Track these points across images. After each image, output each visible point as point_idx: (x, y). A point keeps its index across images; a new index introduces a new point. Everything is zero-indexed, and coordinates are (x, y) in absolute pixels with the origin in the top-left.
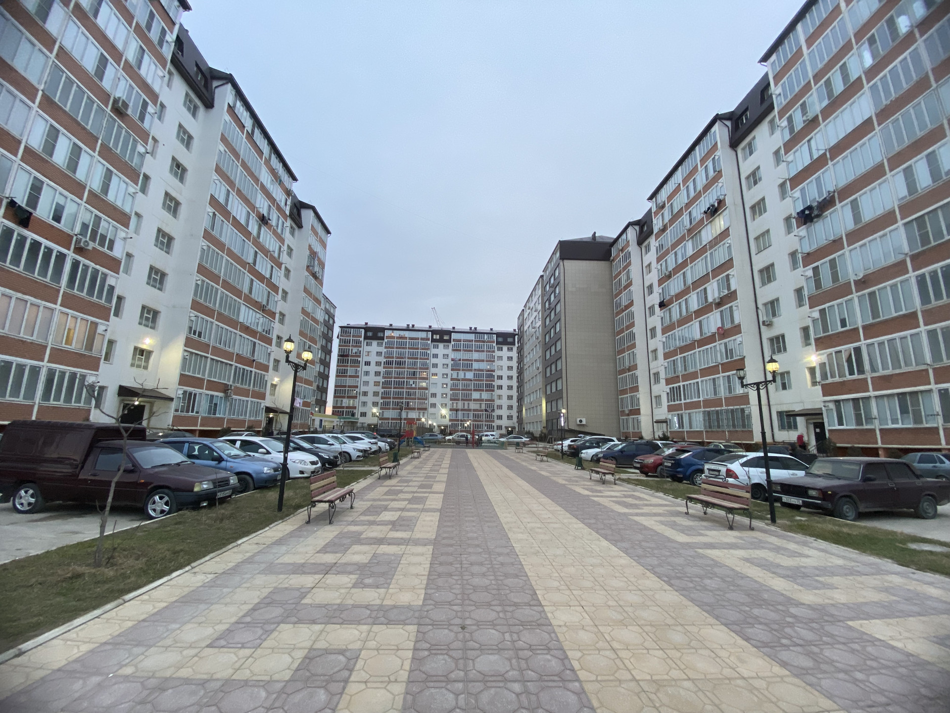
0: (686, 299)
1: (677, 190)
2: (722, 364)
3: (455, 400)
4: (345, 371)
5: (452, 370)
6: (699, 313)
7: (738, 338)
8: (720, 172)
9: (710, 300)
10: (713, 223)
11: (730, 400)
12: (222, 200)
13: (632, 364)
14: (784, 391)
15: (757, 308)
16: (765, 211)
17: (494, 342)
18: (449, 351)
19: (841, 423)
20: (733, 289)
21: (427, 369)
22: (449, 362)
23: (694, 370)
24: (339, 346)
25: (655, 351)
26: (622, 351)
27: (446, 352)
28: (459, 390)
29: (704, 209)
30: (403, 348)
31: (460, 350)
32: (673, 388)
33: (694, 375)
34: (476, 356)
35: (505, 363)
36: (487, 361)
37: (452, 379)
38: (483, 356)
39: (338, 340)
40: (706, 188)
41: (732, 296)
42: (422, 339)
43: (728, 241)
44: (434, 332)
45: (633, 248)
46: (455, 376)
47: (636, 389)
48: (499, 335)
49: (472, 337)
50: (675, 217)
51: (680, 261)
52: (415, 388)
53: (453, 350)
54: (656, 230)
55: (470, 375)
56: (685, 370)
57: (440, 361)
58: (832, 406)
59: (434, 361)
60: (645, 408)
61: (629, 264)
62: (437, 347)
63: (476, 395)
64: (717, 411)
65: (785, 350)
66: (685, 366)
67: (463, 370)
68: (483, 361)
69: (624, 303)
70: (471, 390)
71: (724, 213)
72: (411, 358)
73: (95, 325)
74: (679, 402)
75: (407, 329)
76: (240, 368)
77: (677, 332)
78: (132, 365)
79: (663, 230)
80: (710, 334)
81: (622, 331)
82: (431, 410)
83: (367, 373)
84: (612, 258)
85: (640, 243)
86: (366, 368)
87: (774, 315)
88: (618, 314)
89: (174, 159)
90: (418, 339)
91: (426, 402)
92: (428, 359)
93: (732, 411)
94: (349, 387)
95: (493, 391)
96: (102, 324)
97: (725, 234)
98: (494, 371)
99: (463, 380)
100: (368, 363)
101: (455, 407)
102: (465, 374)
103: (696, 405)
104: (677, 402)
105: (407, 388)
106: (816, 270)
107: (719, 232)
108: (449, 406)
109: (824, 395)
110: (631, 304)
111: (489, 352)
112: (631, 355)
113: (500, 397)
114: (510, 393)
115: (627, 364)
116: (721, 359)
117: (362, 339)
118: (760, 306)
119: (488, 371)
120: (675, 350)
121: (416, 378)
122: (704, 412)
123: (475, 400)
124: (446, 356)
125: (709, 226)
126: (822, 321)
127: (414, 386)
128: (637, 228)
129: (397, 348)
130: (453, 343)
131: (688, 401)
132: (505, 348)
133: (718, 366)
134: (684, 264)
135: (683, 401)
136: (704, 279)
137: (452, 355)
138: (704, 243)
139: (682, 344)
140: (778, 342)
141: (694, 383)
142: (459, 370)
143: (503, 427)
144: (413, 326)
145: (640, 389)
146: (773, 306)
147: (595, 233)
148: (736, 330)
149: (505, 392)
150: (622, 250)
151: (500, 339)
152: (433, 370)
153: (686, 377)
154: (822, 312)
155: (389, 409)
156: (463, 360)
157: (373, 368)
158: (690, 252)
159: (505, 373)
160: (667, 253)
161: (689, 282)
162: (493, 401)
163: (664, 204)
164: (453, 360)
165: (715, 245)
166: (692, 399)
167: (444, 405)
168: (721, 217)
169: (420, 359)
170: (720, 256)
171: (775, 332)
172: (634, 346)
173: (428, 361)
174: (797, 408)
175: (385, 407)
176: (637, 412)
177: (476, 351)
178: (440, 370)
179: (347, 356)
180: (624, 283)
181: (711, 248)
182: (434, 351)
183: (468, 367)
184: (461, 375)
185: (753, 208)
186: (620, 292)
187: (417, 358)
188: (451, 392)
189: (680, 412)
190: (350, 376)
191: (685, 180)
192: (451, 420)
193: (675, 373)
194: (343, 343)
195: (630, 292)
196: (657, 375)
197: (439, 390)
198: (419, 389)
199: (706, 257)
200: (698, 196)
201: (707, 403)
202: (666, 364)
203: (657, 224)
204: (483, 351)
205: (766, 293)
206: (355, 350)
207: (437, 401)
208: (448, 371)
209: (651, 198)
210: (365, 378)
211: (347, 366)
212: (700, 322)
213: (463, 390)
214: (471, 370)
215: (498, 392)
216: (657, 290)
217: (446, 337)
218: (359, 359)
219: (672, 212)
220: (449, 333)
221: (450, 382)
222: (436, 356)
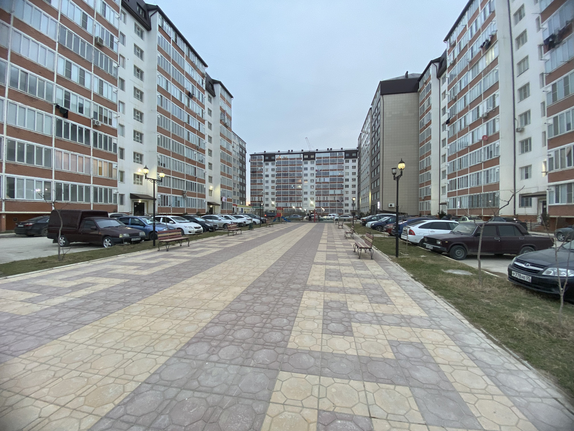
0: (465, 116)
1: (464, 31)
2: (484, 162)
3: (318, 195)
4: (255, 181)
5: (316, 177)
6: (473, 126)
7: (497, 143)
8: (494, 12)
9: (480, 116)
10: (487, 54)
11: (487, 188)
12: (164, 87)
13: (428, 165)
14: (527, 180)
15: (514, 119)
16: (526, 41)
17: (343, 157)
18: (314, 165)
19: (557, 201)
20: (497, 105)
21: (301, 177)
22: (314, 172)
23: (466, 167)
24: (251, 166)
25: (444, 155)
26: (422, 157)
27: (312, 166)
28: (321, 189)
29: (481, 44)
30: (286, 165)
31: (321, 164)
32: (452, 180)
33: (465, 172)
34: (331, 167)
35: (351, 171)
36: (338, 170)
37: (316, 183)
38: (336, 167)
39: (250, 163)
40: (484, 26)
41: (495, 111)
42: (297, 159)
43: (497, 68)
44: (305, 154)
45: (434, 81)
46: (318, 181)
47: (429, 183)
48: (346, 152)
49: (328, 155)
50: (462, 52)
51: (463, 87)
52: (295, 189)
53: (317, 164)
54: (448, 65)
55: (327, 180)
56: (460, 168)
57: (309, 172)
58: (553, 189)
59: (305, 172)
60: (434, 195)
61: (430, 93)
62: (306, 163)
63: (331, 192)
64: (478, 196)
65: (530, 150)
66: (460, 165)
67: (323, 177)
68: (336, 170)
69: (426, 122)
70: (328, 189)
71: (496, 46)
72: (292, 171)
73: (111, 164)
74: (455, 190)
75: (289, 153)
76: (189, 182)
77: (458, 141)
78: (135, 183)
79: (453, 64)
80: (479, 141)
81: (423, 143)
82: (305, 202)
83: (267, 182)
84: (419, 90)
85: (439, 76)
86: (266, 179)
87: (526, 123)
88: (421, 131)
89: (135, 67)
90: (295, 159)
91: (301, 197)
92: (301, 171)
93: (488, 194)
94: (258, 190)
95: (343, 189)
96: (114, 163)
97: (495, 62)
98: (343, 176)
99: (323, 183)
100: (267, 176)
101: (318, 200)
102: (324, 179)
103: (464, 192)
104: (453, 191)
105: (290, 190)
106: (554, 86)
107: (491, 61)
108: (315, 199)
109: (549, 182)
110: (430, 123)
111: (340, 164)
112: (428, 159)
113: (347, 192)
114: (354, 189)
115: (425, 166)
116: (484, 158)
117: (263, 161)
118: (517, 117)
119: (339, 176)
120: (455, 155)
121: (295, 183)
122: (470, 196)
123: (331, 195)
124: (312, 169)
125: (484, 58)
126: (554, 127)
127: (294, 188)
128: (437, 64)
129: (283, 165)
130: (316, 160)
131: (460, 189)
132: (351, 160)
133: (481, 164)
134: (466, 89)
135: (457, 190)
136: (478, 100)
137: (316, 168)
138: (480, 71)
139: (460, 150)
140: (527, 144)
141: (465, 177)
142: (321, 177)
143: (349, 211)
144: (292, 151)
145: (432, 182)
146: (526, 116)
147: (407, 72)
148: (496, 136)
149: (350, 189)
150: (426, 83)
151: (347, 155)
152: (305, 178)
153: (461, 173)
154: (555, 119)
155: (281, 202)
156: (323, 170)
157: (270, 179)
158: (470, 79)
159: (350, 177)
160: (455, 82)
161: (468, 102)
162: (343, 195)
163: (455, 43)
164: (316, 171)
165: (488, 71)
166: (463, 187)
167: (312, 199)
168: (493, 49)
169: (297, 171)
170: (490, 81)
171: (524, 137)
172: (430, 153)
173: (301, 173)
174: (533, 191)
175: (278, 200)
176: (429, 198)
177: (331, 164)
178: (309, 178)
179: (256, 172)
180: (426, 108)
181: (484, 75)
182: (305, 166)
183: (326, 175)
184: (322, 180)
185: (518, 39)
186: (423, 115)
187: (295, 171)
188: (316, 191)
189: (455, 197)
190: (258, 184)
191: (470, 22)
192: (316, 207)
193: (454, 170)
194: (253, 164)
195: (430, 114)
196: (444, 172)
197: (309, 190)
198: (297, 189)
199: (481, 82)
200: (478, 33)
201: (472, 190)
202: (449, 165)
203: (450, 60)
204: (336, 164)
205: (522, 107)
206: (259, 168)
207: (308, 196)
208: (314, 178)
209: (446, 40)
210: (266, 185)
211: (256, 178)
212: (473, 133)
213: (323, 189)
214: (328, 177)
215: (345, 189)
216: (448, 111)
217: (312, 157)
218: (262, 174)
219: (460, 48)
220: (314, 153)
221: (315, 185)
222: (306, 169)
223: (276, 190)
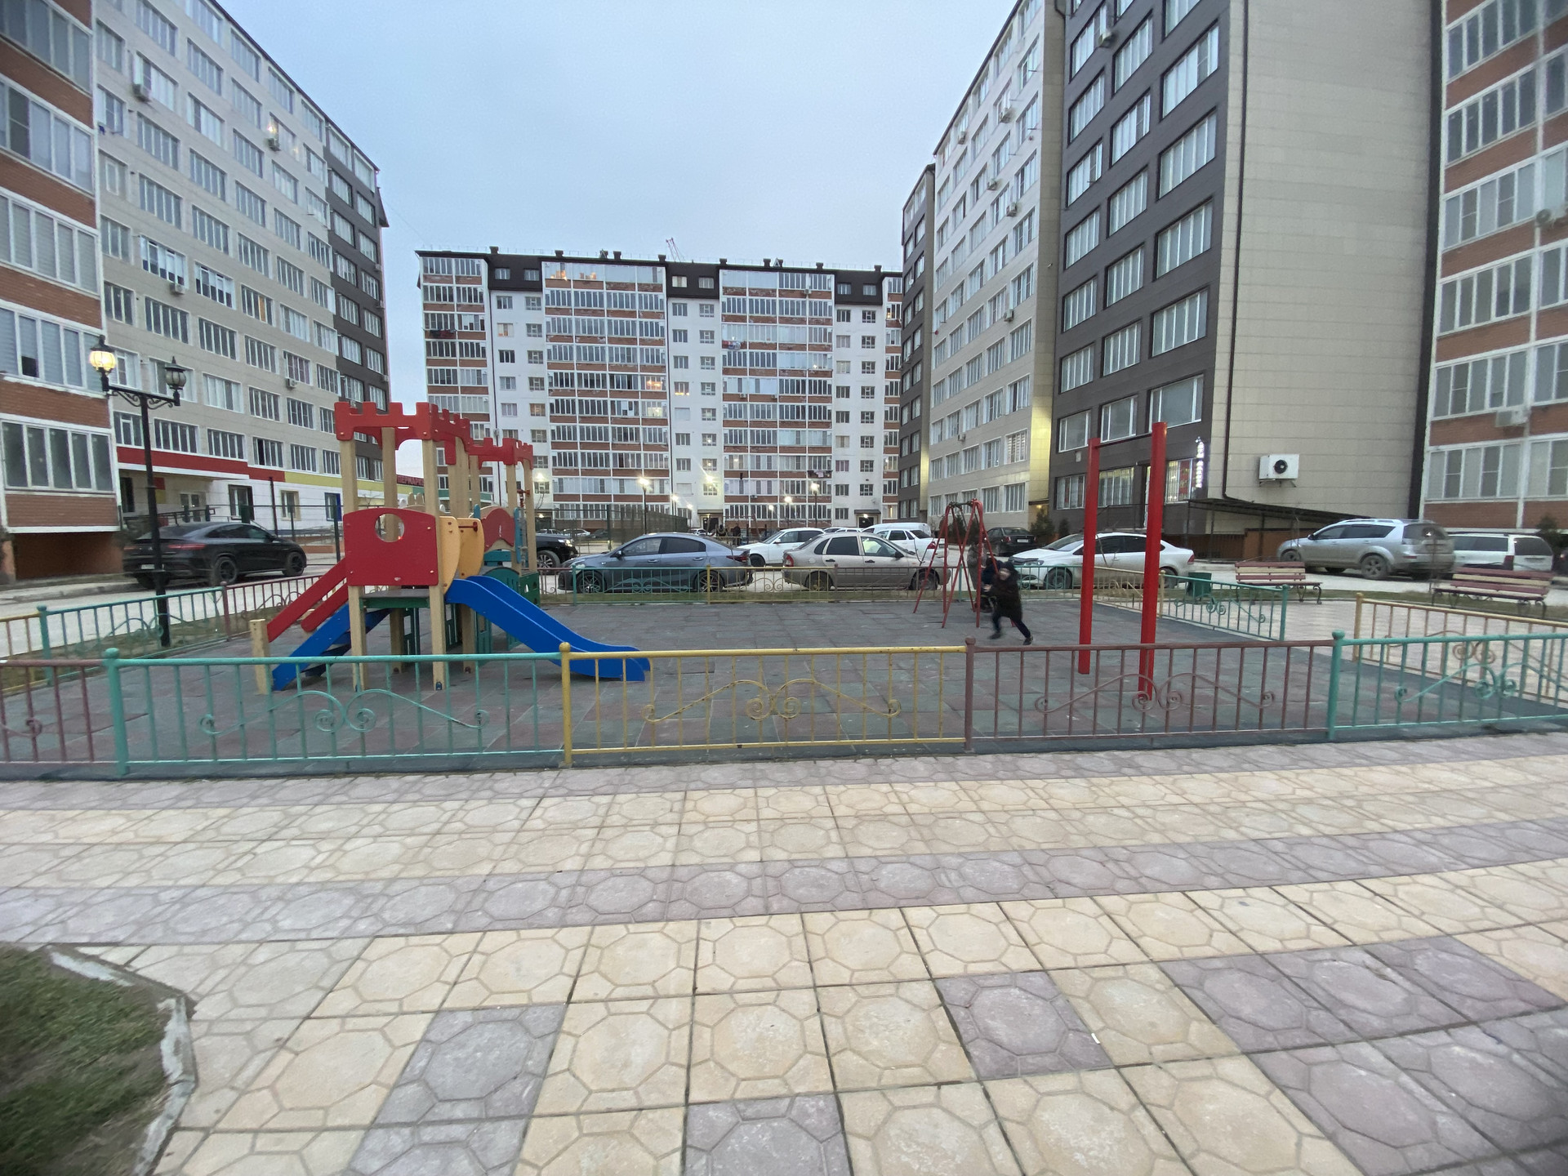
3: (736, 449)
4: (451, 377)
5: (726, 372)
17: (827, 295)
18: (715, 322)
21: (662, 369)
22: (716, 351)
24: (426, 307)
27: (708, 324)
28: (744, 424)
30: (594, 313)
31: (743, 319)
34: (783, 333)
35: (856, 354)
36: (813, 348)
37: (726, 397)
38: (802, 334)
39: (420, 292)
42: (643, 287)
44: (673, 269)
46: (733, 389)
48: (841, 277)
49: (772, 281)
52: (636, 421)
53: (726, 319)
55: (770, 386)
57: (693, 349)
59: (678, 349)
62: (682, 311)
63: (785, 437)
67: (753, 372)
68: (802, 347)
70: (773, 424)
72: (619, 341)
75: (603, 260)
82: (679, 476)
83: (509, 382)
86: (505, 369)
90: (631, 286)
91: (666, 454)
92: (661, 343)
95: (828, 425)
98: (828, 374)
99: (754, 398)
100: (507, 356)
101: (736, 468)
102: (757, 382)
105: (615, 421)
108: (722, 466)
111: (818, 322)
113: (843, 440)
114: (867, 430)
117: (483, 287)
119: (816, 374)
121: (635, 394)
123: (784, 449)
124: (707, 336)
127: (631, 414)
129: (578, 312)
130: (723, 298)
132: (856, 312)
137: (724, 332)
142: (743, 372)
144: (617, 254)
149: (854, 429)
151: (845, 290)
152: (677, 375)
155: (576, 472)
156: (753, 346)
157: (522, 369)
159: (855, 380)
162: (829, 450)
164: (725, 345)
167: (710, 464)
169: (643, 342)
173: (662, 349)
175: (564, 465)
177: (784, 320)
178: (694, 374)
179: (450, 334)
182: (676, 322)
183: (765, 368)
184: (749, 385)
187: (633, 341)
188: (727, 430)
190: (465, 390)
192: (728, 499)
194: (435, 298)
197: (695, 426)
198: (646, 421)
204: (802, 321)
206: (468, 318)
207: (694, 451)
208: (716, 375)
210: (504, 396)
211: (454, 363)
213: (754, 424)
214: (773, 373)
215: (837, 429)
217: (705, 284)
218: (482, 344)
220: (713, 271)
221: (721, 406)
222: (681, 336)
223: (553, 420)
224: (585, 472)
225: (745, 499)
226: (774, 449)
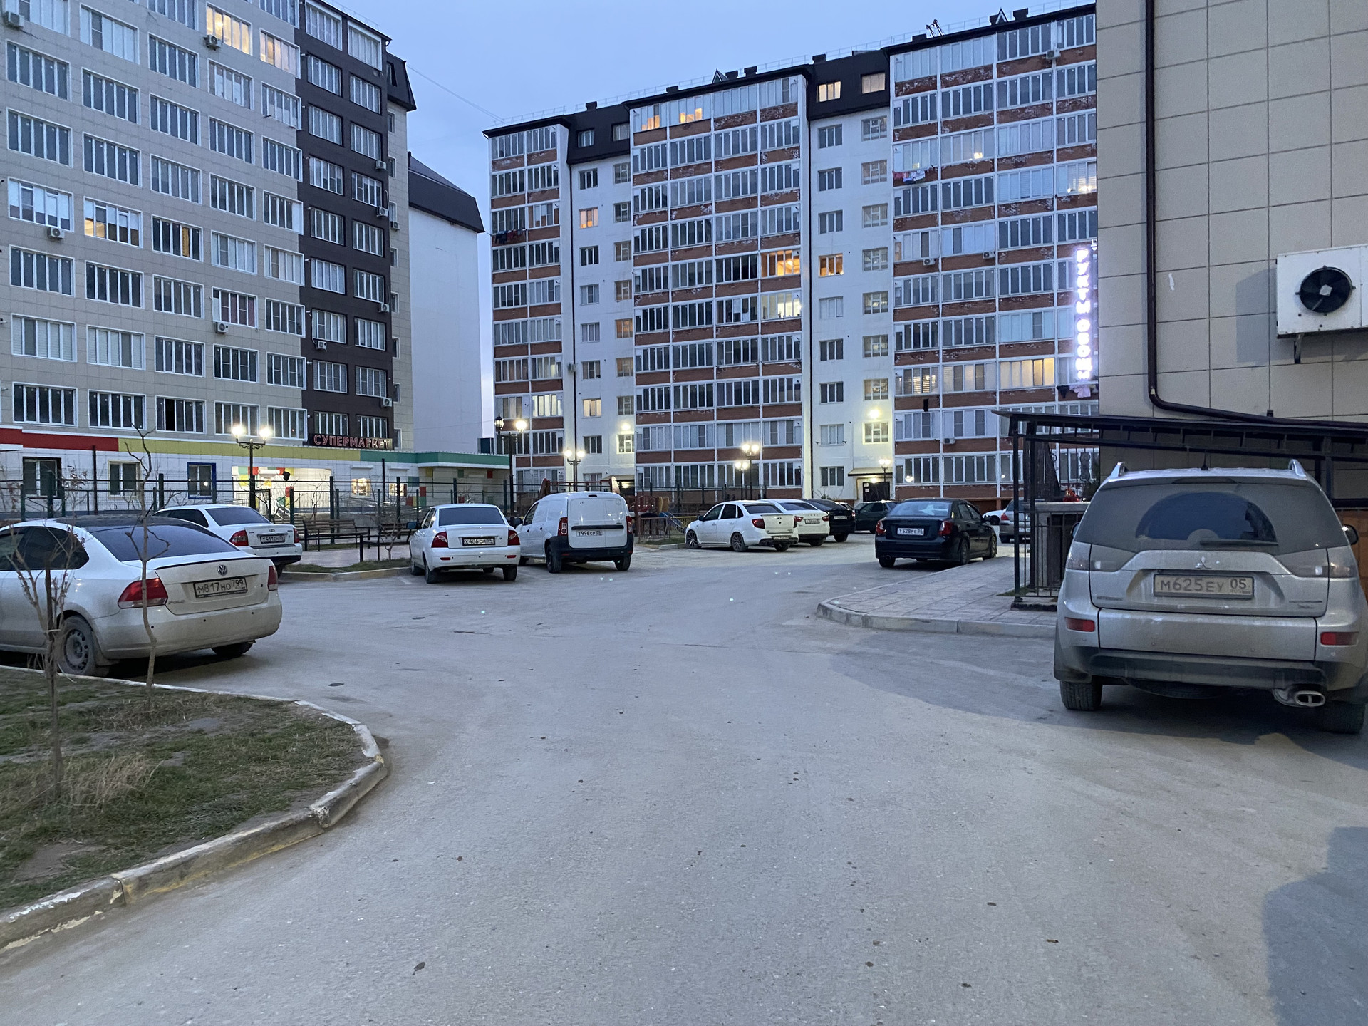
4: (519, 294)
17: (1092, 53)
18: (883, 147)
21: (797, 240)
22: (887, 193)
27: (872, 150)
31: (931, 130)
34: (1008, 139)
36: (1064, 155)
37: (900, 269)
38: (1045, 133)
42: (768, 114)
44: (817, 73)
46: (912, 253)
49: (987, 51)
52: (751, 329)
53: (902, 135)
55: (981, 237)
57: (849, 196)
59: (827, 201)
62: (833, 138)
67: (948, 218)
68: (1043, 158)
72: (732, 206)
82: (823, 413)
83: (591, 292)
86: (586, 274)
90: (749, 117)
91: (801, 378)
92: (796, 197)
94: (537, 348)
99: (950, 263)
100: (591, 255)
101: (917, 391)
105: (723, 332)
108: (893, 391)
111: (1076, 105)
117: (560, 164)
121: (753, 288)
124: (872, 170)
127: (745, 319)
129: (676, 173)
130: (897, 103)
137: (898, 159)
152: (825, 245)
156: (949, 171)
157: (607, 271)
164: (898, 181)
167: (874, 389)
169: (765, 200)
173: (796, 208)
175: (652, 410)
177: (1006, 116)
178: (852, 238)
182: (826, 158)
183: (971, 201)
184: (941, 241)
188: (900, 327)
192: (902, 448)
194: (505, 190)
197: (850, 326)
198: (768, 327)
204: (1045, 110)
206: (540, 210)
207: (847, 370)
208: (885, 234)
211: (523, 275)
213: (951, 309)
214: (987, 214)
217: (869, 85)
218: (556, 243)
220: (880, 60)
221: (893, 286)
224: (680, 417)
225: (933, 446)
226: (988, 352)
